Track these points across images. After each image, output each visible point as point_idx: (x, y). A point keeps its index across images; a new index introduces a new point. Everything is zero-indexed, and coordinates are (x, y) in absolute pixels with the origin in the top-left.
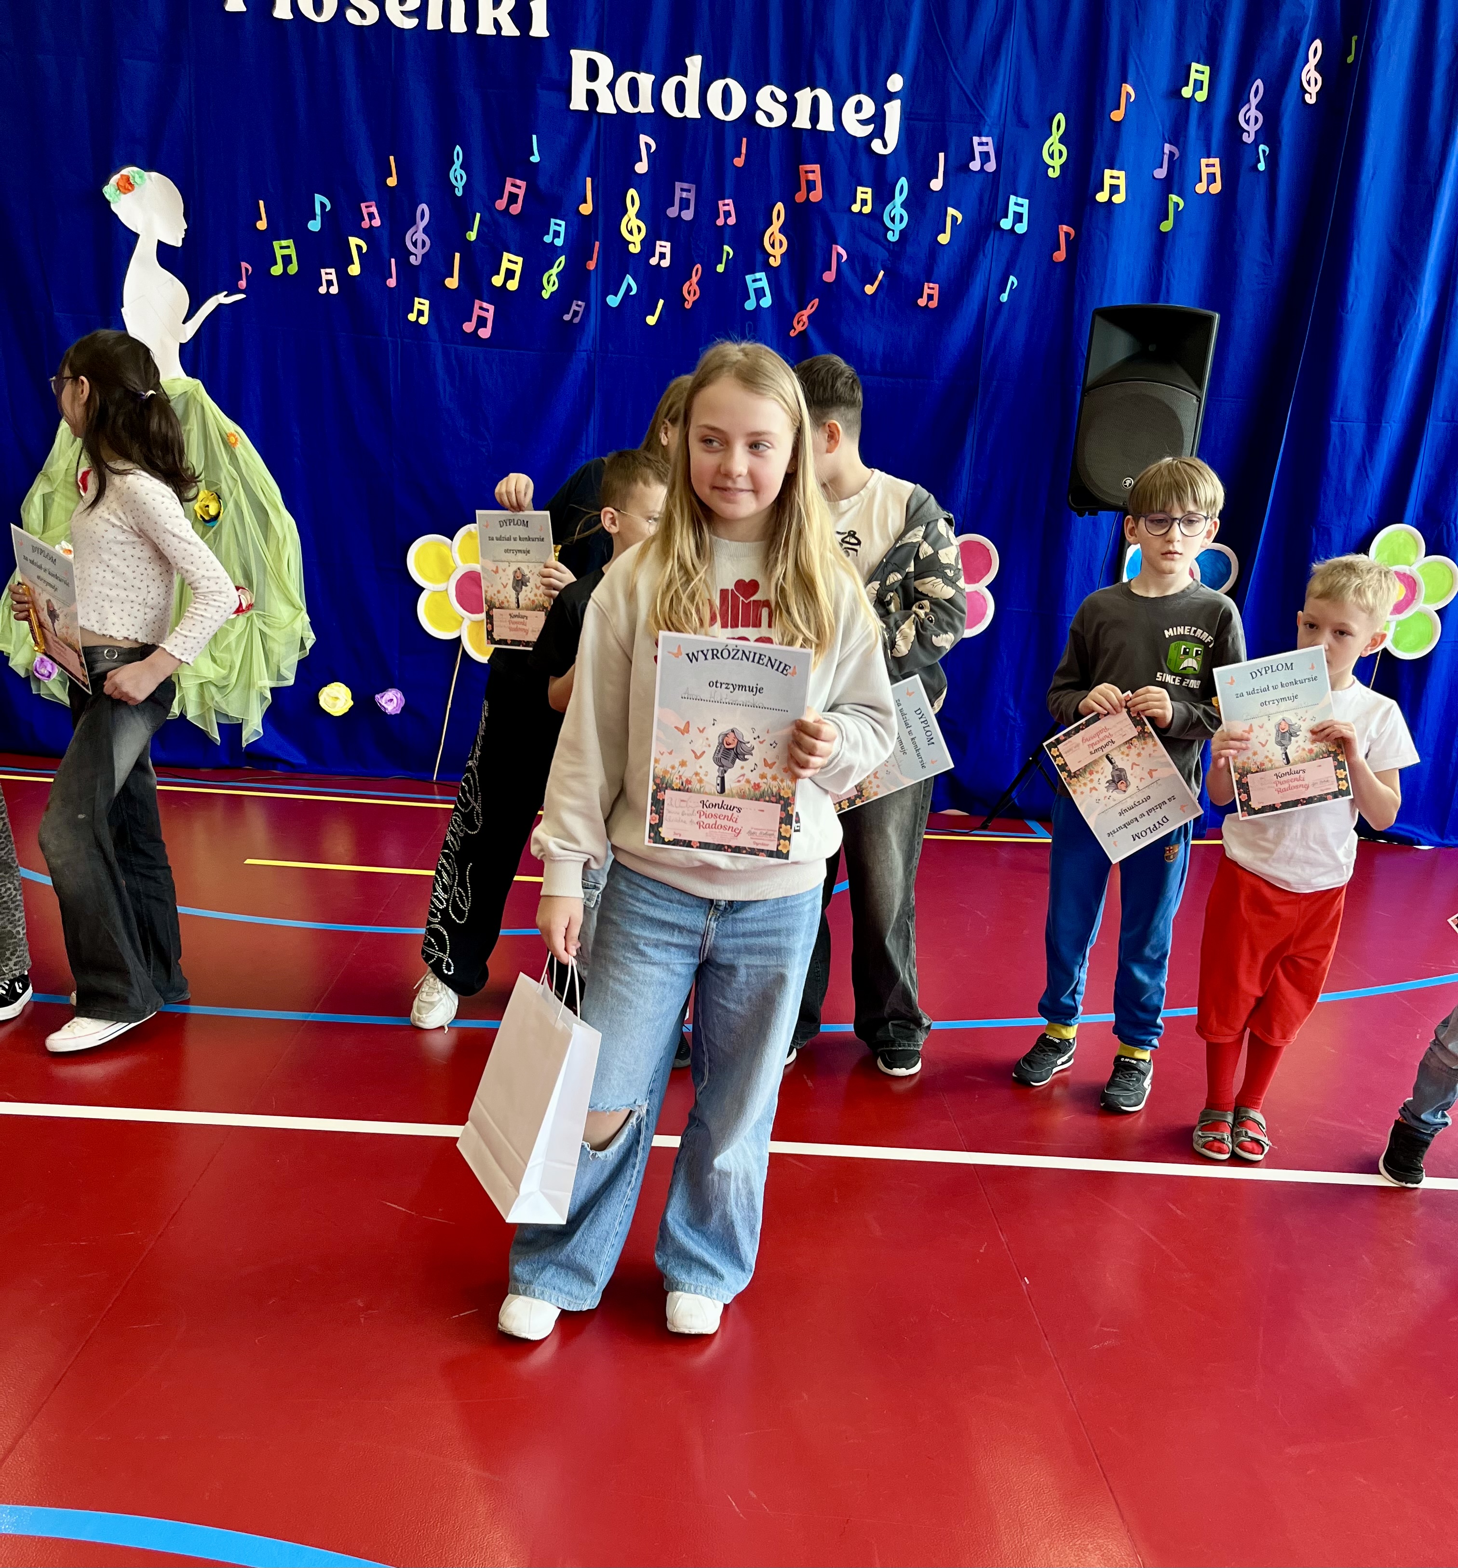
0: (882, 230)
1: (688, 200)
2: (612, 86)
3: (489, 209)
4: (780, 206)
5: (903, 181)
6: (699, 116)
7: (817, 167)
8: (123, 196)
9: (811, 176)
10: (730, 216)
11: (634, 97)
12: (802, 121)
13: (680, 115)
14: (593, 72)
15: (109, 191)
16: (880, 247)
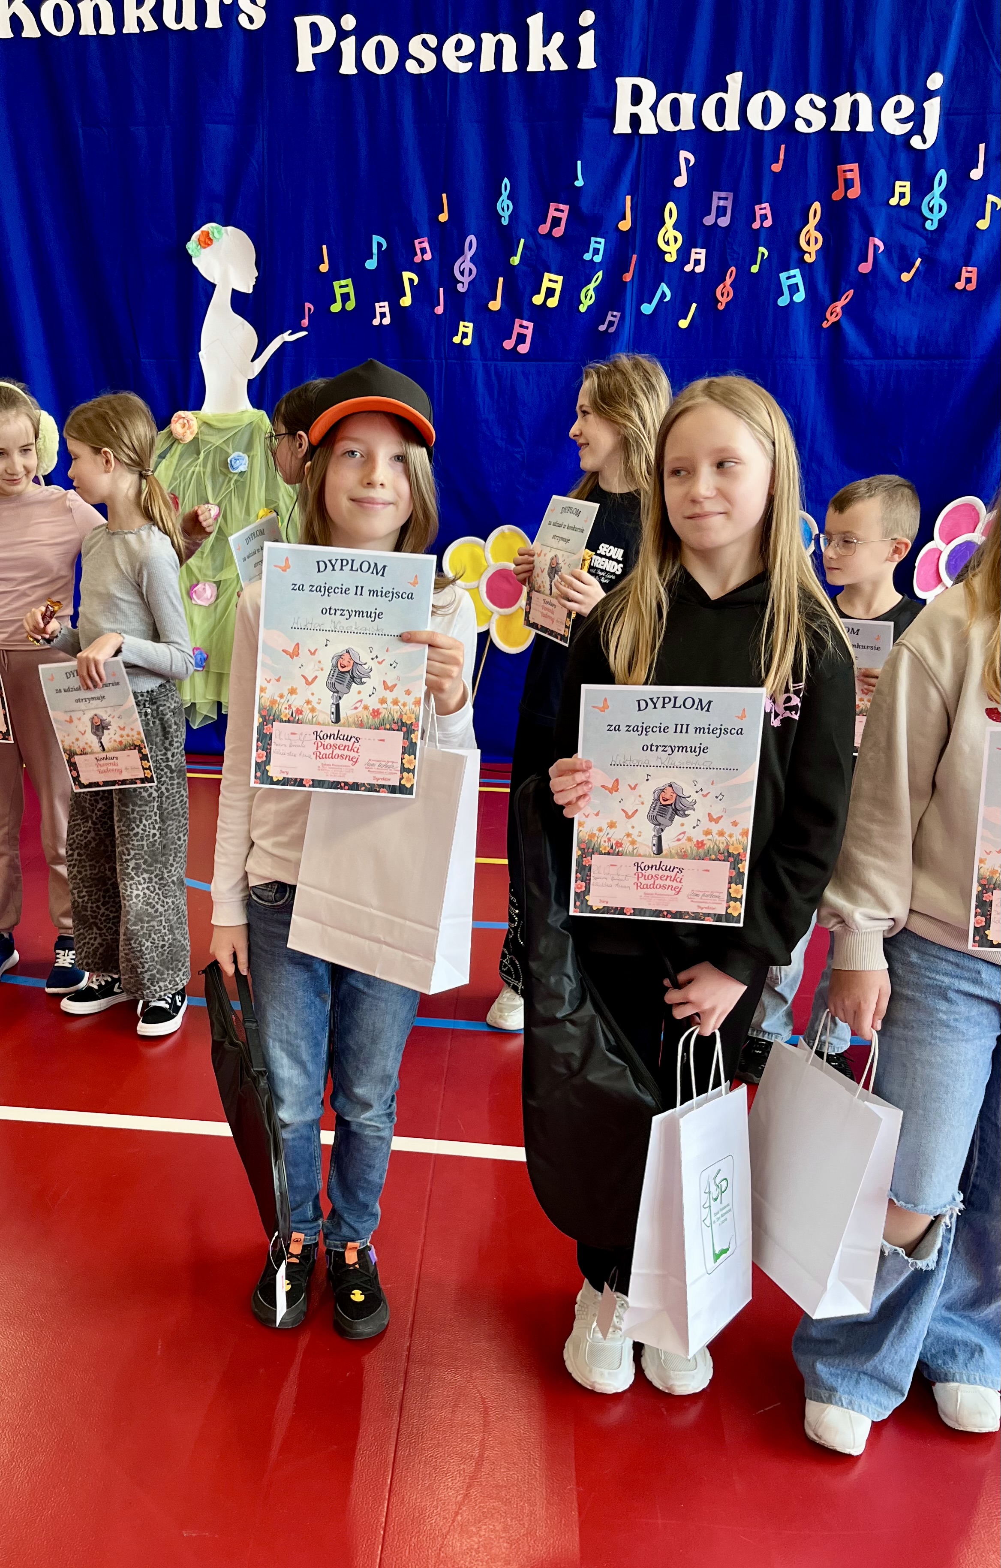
0: (920, 221)
1: (725, 208)
2: (654, 109)
3: (533, 233)
4: (817, 205)
5: (942, 173)
6: (738, 128)
7: (855, 166)
8: (203, 250)
9: (849, 175)
10: (767, 218)
11: (675, 119)
12: (841, 124)
13: (720, 129)
14: (637, 96)
15: (192, 246)
16: (917, 237)
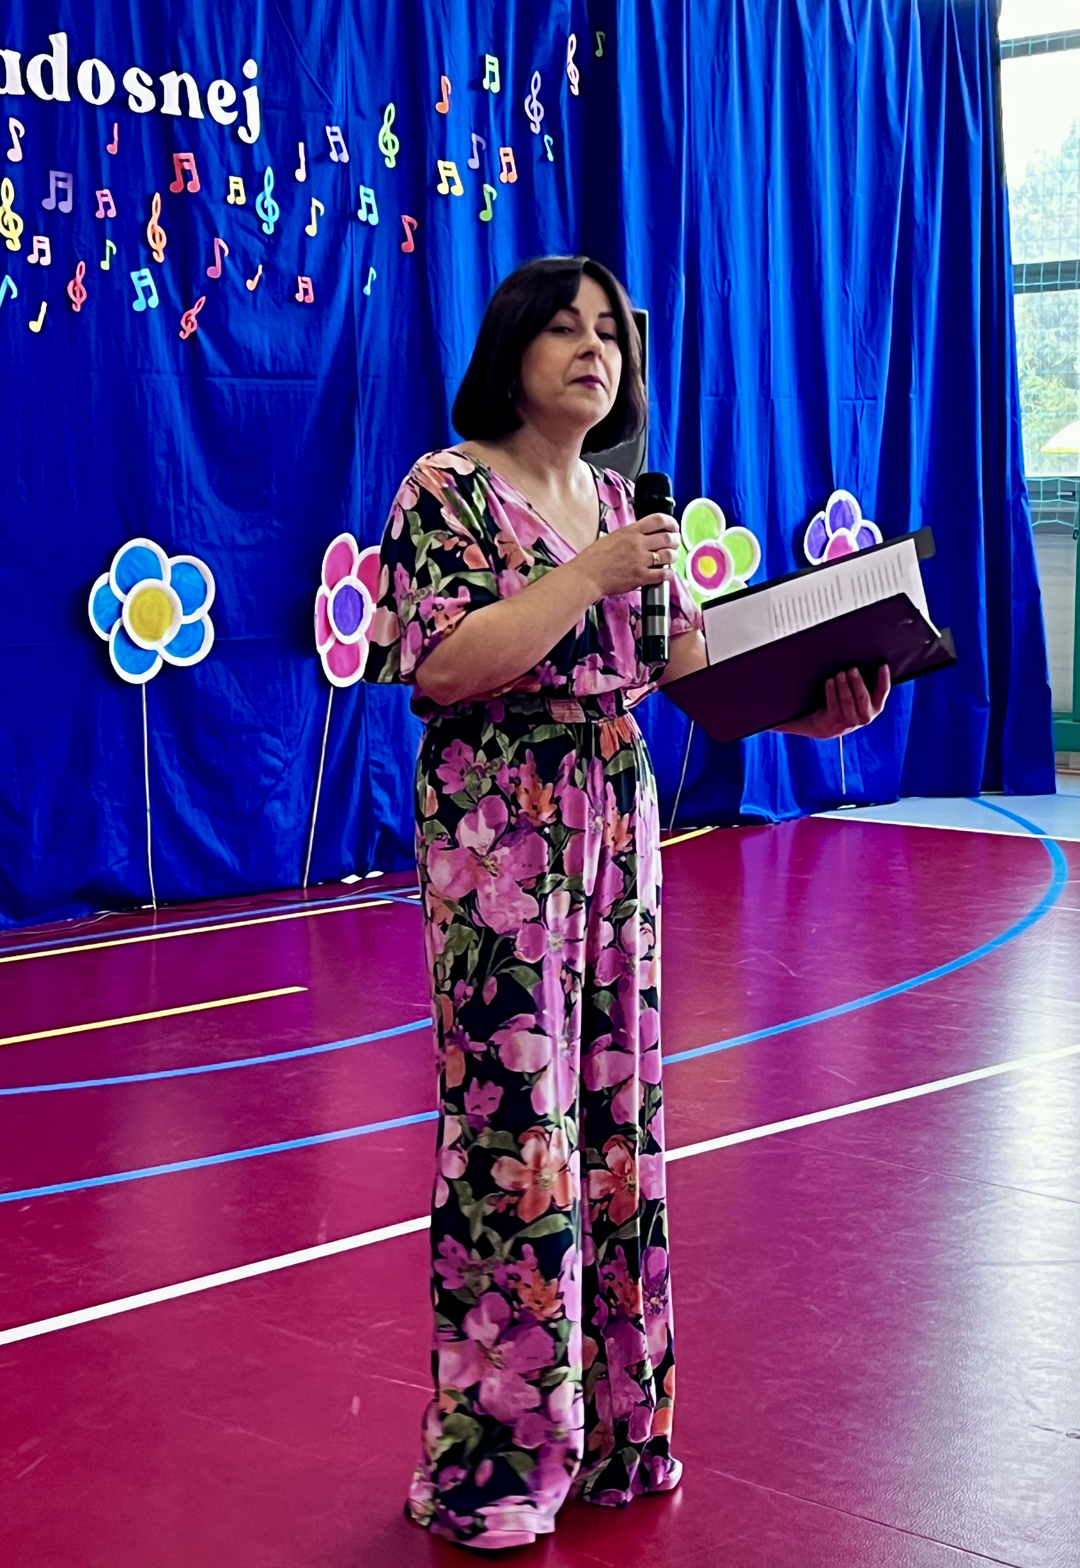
0: (255, 223)
1: (65, 191)
4: (157, 197)
5: (269, 172)
6: (69, 99)
7: (190, 156)
9: (186, 166)
10: (110, 207)
12: (172, 107)
13: (49, 98)
16: (256, 241)
